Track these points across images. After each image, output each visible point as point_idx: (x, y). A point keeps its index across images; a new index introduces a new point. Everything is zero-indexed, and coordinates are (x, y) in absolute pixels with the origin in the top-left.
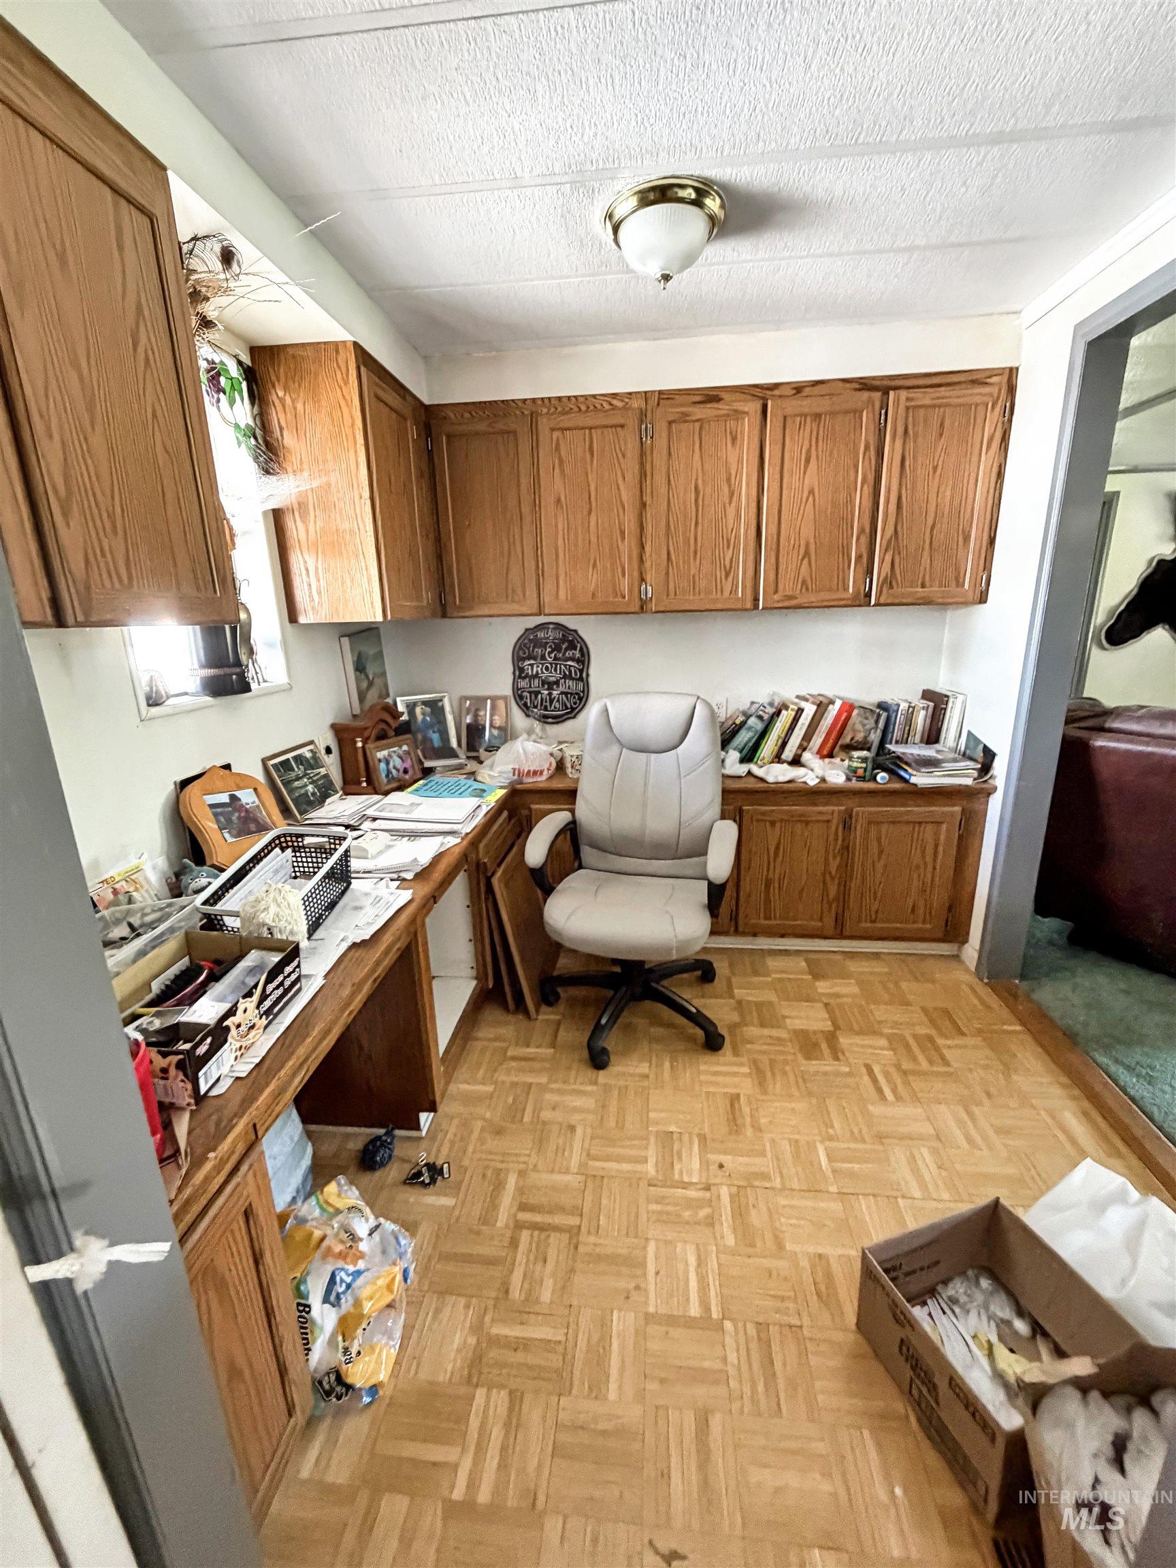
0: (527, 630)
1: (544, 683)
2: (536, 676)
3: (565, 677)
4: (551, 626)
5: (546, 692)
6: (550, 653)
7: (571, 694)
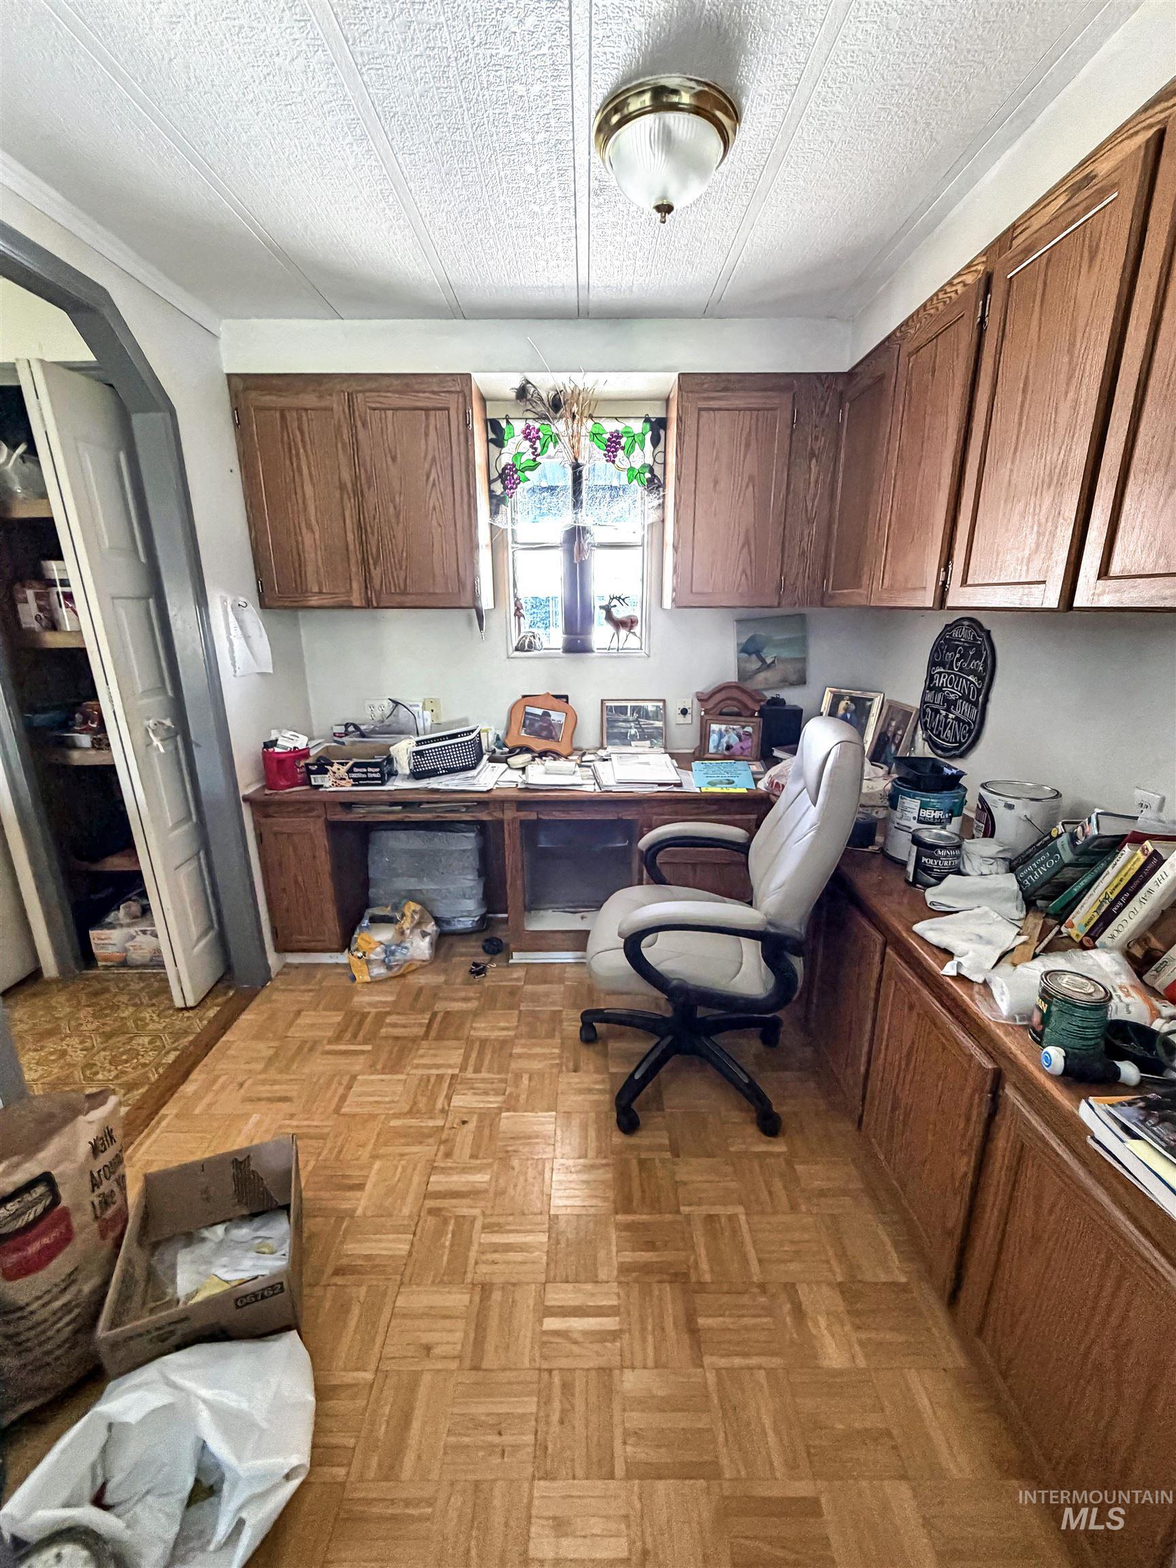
0: (947, 626)
1: (946, 700)
2: (940, 689)
3: (965, 698)
4: (966, 623)
5: (944, 713)
6: (958, 660)
7: (964, 723)
